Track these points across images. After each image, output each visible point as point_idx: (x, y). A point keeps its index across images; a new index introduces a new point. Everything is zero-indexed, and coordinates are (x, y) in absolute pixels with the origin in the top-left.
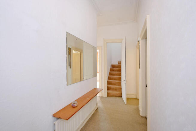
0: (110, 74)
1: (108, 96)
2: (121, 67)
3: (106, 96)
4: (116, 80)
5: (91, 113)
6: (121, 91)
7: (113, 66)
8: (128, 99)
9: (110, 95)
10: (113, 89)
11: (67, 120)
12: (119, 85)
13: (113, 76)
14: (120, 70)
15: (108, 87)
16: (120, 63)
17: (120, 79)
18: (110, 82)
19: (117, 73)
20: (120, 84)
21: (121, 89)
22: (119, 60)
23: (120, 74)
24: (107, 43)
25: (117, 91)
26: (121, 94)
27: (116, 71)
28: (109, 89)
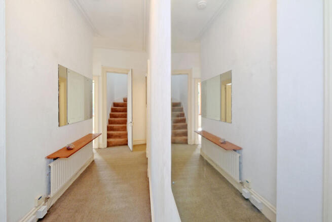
0: (111, 116)
1: (108, 146)
2: (126, 107)
3: (106, 146)
4: (120, 124)
5: (85, 166)
6: (127, 138)
7: (115, 105)
8: (134, 146)
9: (111, 145)
10: (116, 137)
11: (67, 157)
12: (123, 131)
13: (116, 119)
14: (125, 111)
15: (108, 134)
16: (125, 100)
17: (125, 122)
18: (111, 127)
19: (122, 114)
20: (125, 129)
21: (126, 135)
22: (124, 96)
23: (126, 116)
24: (107, 72)
25: (121, 138)
26: (127, 141)
27: (120, 112)
28: (109, 136)
